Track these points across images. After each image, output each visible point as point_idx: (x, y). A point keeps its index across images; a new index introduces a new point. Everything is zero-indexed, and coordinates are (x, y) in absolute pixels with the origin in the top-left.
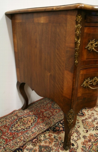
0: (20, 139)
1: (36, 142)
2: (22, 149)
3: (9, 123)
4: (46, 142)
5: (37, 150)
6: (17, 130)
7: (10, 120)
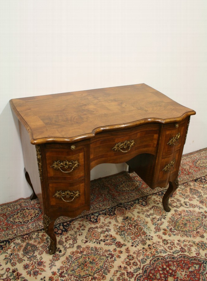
0: (13, 232)
1: (27, 238)
2: (10, 242)
3: (9, 212)
4: (35, 241)
5: (23, 246)
6: (13, 222)
7: (11, 208)
